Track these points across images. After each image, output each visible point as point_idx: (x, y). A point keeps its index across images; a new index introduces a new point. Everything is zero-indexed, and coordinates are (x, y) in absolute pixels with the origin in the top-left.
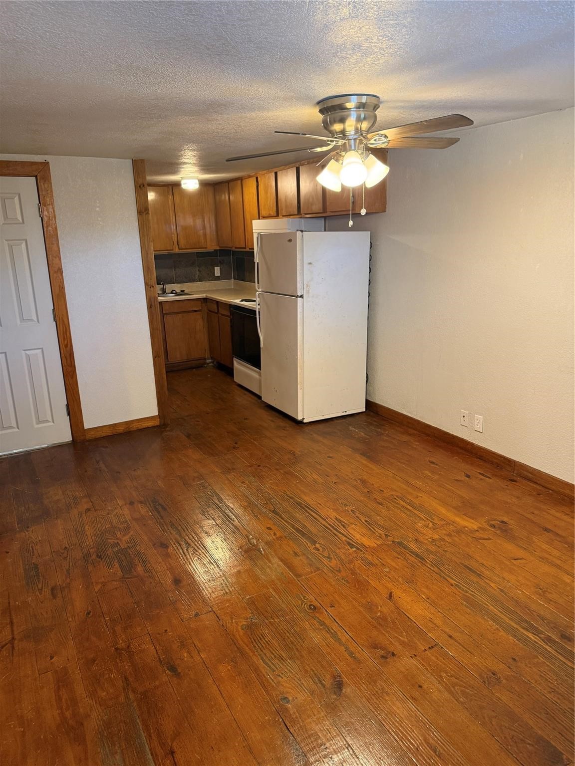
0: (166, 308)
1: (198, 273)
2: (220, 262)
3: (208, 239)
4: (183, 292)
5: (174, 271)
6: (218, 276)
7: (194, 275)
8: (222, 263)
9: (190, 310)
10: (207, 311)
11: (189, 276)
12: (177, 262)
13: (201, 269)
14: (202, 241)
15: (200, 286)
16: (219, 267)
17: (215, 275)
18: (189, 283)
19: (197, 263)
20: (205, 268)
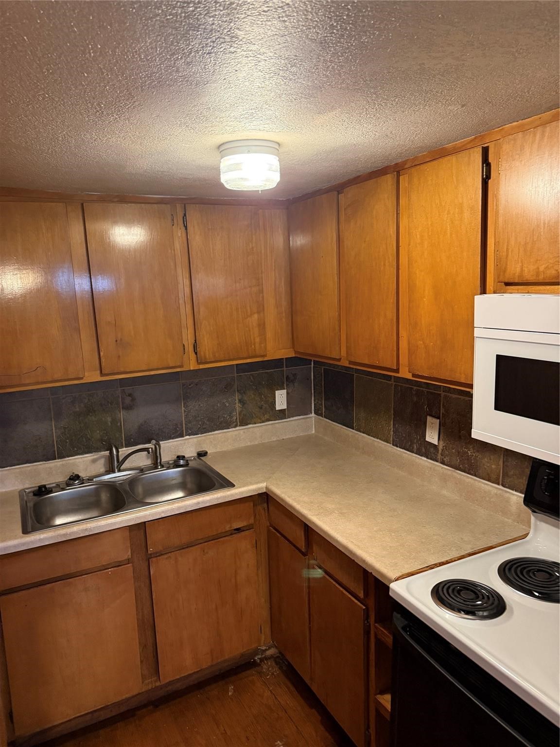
0: (156, 540)
1: (238, 406)
2: (288, 378)
3: (269, 334)
4: (205, 456)
5: (183, 408)
6: (281, 410)
7: (230, 413)
8: (293, 381)
9: (224, 531)
10: (269, 525)
11: (219, 417)
12: (190, 387)
13: (245, 398)
14: (254, 339)
15: (242, 437)
16: (284, 389)
17: (275, 408)
18: (218, 430)
19: (237, 386)
20: (254, 394)
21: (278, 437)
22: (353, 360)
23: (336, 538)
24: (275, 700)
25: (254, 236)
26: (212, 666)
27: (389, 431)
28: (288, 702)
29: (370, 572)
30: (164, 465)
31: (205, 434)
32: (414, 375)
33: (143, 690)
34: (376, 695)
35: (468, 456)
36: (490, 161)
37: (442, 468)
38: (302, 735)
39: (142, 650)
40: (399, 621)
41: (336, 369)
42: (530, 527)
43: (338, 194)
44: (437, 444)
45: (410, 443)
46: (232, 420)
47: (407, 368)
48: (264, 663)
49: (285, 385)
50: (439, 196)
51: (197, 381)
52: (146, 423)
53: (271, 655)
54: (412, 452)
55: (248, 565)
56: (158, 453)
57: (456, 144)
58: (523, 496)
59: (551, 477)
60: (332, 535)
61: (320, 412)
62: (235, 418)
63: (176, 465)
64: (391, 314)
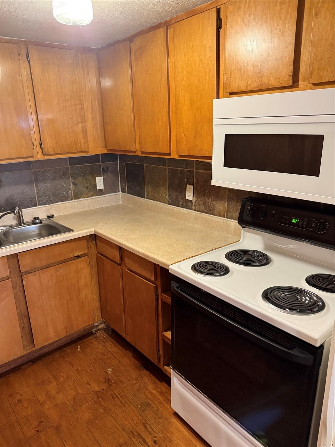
1: (72, 187)
2: (103, 169)
3: (90, 138)
4: (52, 217)
5: (35, 188)
6: (100, 189)
7: (67, 191)
8: (107, 172)
9: (69, 257)
10: (97, 253)
11: (60, 193)
12: (38, 174)
13: (77, 182)
14: (80, 140)
15: (76, 206)
16: (101, 176)
17: (96, 188)
18: (60, 202)
19: (71, 173)
20: (82, 179)
21: (99, 206)
22: (144, 151)
23: (138, 250)
24: (105, 349)
25: (76, 71)
26: (67, 336)
27: (166, 196)
28: (113, 349)
29: (158, 264)
30: (26, 223)
31: (51, 205)
32: (180, 156)
33: (24, 354)
34: (163, 332)
35: (209, 204)
36: (221, 17)
37: (195, 213)
38: (122, 364)
39: (22, 331)
40: (174, 285)
41: (133, 162)
42: (241, 237)
43: (130, 43)
44: (192, 200)
45: (177, 202)
46: (69, 195)
47: (176, 152)
48: (98, 332)
49: (102, 174)
50: (192, 41)
51: (43, 170)
52: (11, 197)
53: (102, 328)
54: (179, 206)
55: (85, 277)
56: (21, 216)
57: (201, 7)
58: (237, 221)
59: (252, 207)
60: (135, 249)
61: (124, 190)
62: (71, 194)
63: (34, 223)
64: (165, 118)
